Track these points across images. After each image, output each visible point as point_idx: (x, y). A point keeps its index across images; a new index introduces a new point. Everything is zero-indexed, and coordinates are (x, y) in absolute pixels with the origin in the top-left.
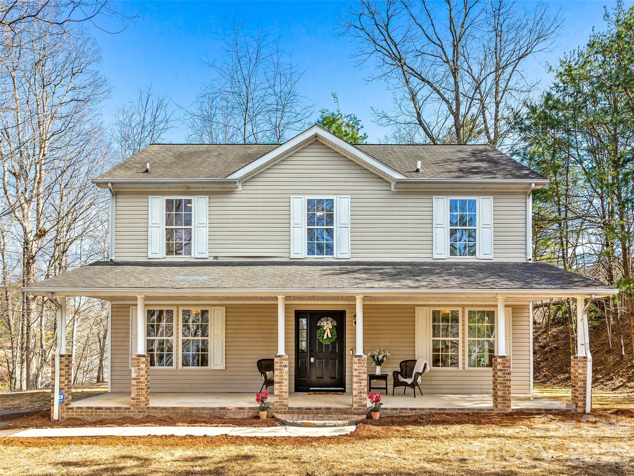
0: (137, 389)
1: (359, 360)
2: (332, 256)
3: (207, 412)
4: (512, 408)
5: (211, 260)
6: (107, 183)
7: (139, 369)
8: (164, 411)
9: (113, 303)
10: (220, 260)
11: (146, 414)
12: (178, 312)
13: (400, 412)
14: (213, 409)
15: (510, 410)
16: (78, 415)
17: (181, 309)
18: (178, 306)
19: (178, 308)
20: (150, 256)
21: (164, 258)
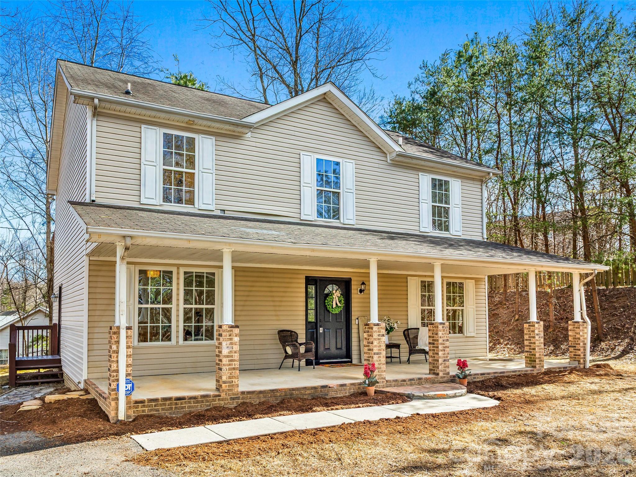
0: (230, 369)
1: (443, 327)
2: (338, 221)
3: (308, 392)
4: (545, 367)
5: (219, 213)
6: (93, 99)
7: (231, 344)
8: (261, 395)
9: (91, 259)
10: (227, 214)
11: (240, 401)
12: (178, 273)
13: (474, 378)
14: (315, 388)
15: (543, 370)
16: (151, 410)
17: (182, 270)
18: (178, 266)
19: (178, 268)
20: (143, 201)
21: (161, 205)
